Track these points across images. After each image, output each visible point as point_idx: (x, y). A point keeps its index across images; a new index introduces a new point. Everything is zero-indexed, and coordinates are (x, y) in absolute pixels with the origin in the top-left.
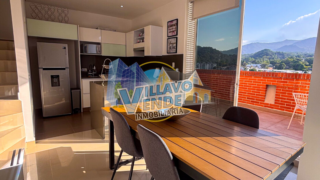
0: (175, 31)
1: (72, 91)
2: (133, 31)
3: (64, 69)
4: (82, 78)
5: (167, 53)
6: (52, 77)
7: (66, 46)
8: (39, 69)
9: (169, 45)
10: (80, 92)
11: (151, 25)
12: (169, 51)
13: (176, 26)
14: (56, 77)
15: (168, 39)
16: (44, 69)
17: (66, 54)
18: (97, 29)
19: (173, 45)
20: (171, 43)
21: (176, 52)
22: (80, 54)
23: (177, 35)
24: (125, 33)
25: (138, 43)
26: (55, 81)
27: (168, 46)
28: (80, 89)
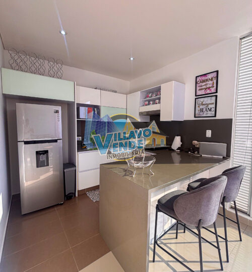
0: (213, 87)
1: (65, 171)
2: (139, 92)
3: (56, 141)
4: (78, 152)
5: (195, 117)
6: (38, 153)
7: (59, 108)
8: (19, 143)
9: (199, 107)
10: (76, 170)
11: (174, 80)
12: (199, 114)
13: (215, 81)
14: (44, 154)
15: (196, 99)
16: (26, 143)
17: (59, 121)
18: (96, 88)
19: (208, 106)
20: (204, 103)
21: (215, 116)
22: (76, 119)
23: (217, 92)
24: (125, 95)
25: (146, 105)
26: (42, 158)
27: (197, 109)
28: (75, 166)
